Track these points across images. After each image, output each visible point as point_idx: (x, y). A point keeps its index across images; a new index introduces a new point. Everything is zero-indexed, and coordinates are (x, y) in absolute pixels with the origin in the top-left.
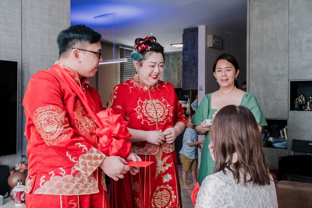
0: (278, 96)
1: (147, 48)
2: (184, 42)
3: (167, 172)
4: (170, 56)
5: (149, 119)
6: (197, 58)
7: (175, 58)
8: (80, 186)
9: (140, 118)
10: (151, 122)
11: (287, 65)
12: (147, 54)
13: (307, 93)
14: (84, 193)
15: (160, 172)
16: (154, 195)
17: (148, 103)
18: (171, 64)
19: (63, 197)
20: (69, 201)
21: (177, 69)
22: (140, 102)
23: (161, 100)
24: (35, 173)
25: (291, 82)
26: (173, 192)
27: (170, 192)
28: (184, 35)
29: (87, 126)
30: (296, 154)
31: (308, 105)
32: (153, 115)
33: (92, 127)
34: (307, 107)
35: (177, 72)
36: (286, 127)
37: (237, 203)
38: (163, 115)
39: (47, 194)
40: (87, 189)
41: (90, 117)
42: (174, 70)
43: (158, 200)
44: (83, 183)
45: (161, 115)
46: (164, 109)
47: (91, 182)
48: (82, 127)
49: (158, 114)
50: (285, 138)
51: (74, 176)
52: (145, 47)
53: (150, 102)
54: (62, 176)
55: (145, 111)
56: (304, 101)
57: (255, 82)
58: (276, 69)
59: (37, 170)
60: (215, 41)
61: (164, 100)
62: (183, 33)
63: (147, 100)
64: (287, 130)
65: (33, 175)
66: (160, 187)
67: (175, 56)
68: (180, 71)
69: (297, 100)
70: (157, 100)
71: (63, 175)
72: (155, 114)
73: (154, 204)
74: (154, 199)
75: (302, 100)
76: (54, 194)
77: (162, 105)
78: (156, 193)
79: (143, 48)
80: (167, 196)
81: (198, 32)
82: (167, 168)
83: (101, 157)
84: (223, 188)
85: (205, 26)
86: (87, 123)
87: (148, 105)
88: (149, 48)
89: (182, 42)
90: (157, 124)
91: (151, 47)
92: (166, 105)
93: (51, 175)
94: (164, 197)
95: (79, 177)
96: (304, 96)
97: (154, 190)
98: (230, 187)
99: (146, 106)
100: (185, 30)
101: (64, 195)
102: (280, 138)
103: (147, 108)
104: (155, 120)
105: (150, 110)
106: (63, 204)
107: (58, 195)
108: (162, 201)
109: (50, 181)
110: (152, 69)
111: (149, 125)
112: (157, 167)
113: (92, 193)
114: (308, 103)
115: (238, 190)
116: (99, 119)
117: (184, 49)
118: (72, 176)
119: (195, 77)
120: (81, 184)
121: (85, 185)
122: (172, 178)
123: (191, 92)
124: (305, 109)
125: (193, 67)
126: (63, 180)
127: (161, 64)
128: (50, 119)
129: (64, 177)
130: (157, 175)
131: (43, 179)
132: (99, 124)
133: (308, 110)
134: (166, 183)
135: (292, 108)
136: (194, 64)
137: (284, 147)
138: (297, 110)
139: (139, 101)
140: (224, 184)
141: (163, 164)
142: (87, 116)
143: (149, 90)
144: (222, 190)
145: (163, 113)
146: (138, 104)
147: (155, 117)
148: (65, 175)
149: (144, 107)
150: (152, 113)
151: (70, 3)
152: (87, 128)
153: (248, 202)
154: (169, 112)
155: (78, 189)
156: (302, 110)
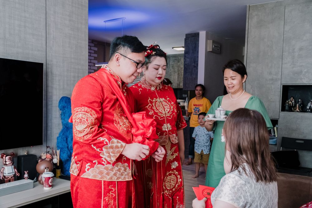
0: (271, 99)
1: (152, 53)
2: (186, 46)
3: (174, 160)
4: (171, 58)
5: (159, 114)
6: (198, 61)
7: (175, 61)
8: (118, 174)
9: (152, 114)
10: (161, 117)
11: (280, 70)
12: (152, 59)
13: (297, 96)
14: (120, 180)
15: (169, 160)
16: (165, 179)
17: (156, 101)
18: (171, 65)
19: (104, 183)
20: (108, 186)
21: (177, 71)
22: (150, 101)
23: (166, 98)
24: (82, 160)
25: (283, 86)
26: (179, 176)
27: (176, 176)
28: (186, 40)
29: (125, 126)
30: (285, 150)
31: (297, 107)
32: (162, 111)
33: (128, 126)
34: (296, 109)
35: (177, 73)
36: (277, 126)
37: (253, 199)
38: (169, 111)
39: (91, 178)
40: (123, 177)
41: (127, 118)
42: (175, 72)
43: (168, 183)
44: (120, 172)
45: (168, 111)
46: (169, 106)
47: (126, 171)
48: (120, 126)
49: (165, 110)
50: (275, 136)
51: (113, 166)
52: (150, 52)
53: (158, 99)
54: (103, 165)
55: (155, 108)
56: (293, 103)
57: (251, 85)
58: (270, 73)
59: (83, 158)
60: (214, 46)
61: (168, 99)
62: (185, 38)
63: (155, 99)
64: (277, 128)
65: (80, 161)
66: (169, 173)
67: (175, 59)
68: (179, 72)
69: (288, 102)
70: (163, 98)
71: (105, 164)
72: (163, 110)
73: (165, 186)
74: (165, 182)
75: (292, 102)
76: (97, 179)
77: (167, 103)
78: (166, 177)
79: (148, 53)
80: (174, 180)
81: (199, 37)
82: (174, 157)
83: (122, 146)
84: (243, 186)
85: (206, 32)
86: (124, 122)
87: (156, 103)
88: (154, 53)
89: (184, 46)
90: (165, 118)
91: (155, 52)
92: (171, 103)
93: (95, 163)
94: (172, 180)
95: (117, 167)
96: (293, 98)
97: (165, 175)
98: (248, 185)
99: (155, 103)
100: (187, 35)
101: (105, 180)
102: (271, 136)
103: (157, 105)
104: (164, 115)
105: (159, 107)
106: (104, 188)
107: (100, 180)
108: (171, 184)
109: (95, 168)
110: (156, 71)
111: (160, 119)
112: (167, 156)
113: (127, 180)
114: (297, 105)
115: (254, 187)
116: (134, 119)
117: (186, 52)
118: (111, 165)
119: (195, 78)
120: (119, 173)
121: (122, 173)
122: (178, 165)
123: (189, 92)
124: (294, 110)
125: (193, 70)
126: (105, 169)
127: (164, 68)
128: (82, 119)
129: (105, 166)
130: (167, 162)
131: (88, 166)
132: (133, 124)
133: (297, 111)
134: (174, 169)
135: (283, 109)
136: (195, 67)
137: (274, 144)
138: (287, 111)
139: (149, 99)
140: (244, 182)
141: (171, 153)
142: (124, 116)
143: (155, 90)
144: (242, 188)
145: (169, 109)
146: (149, 102)
147: (164, 113)
148: (106, 164)
149: (154, 104)
150: (161, 109)
151: (88, 9)
152: (125, 127)
153: (261, 197)
154: (173, 108)
155: (116, 176)
156: (292, 111)
